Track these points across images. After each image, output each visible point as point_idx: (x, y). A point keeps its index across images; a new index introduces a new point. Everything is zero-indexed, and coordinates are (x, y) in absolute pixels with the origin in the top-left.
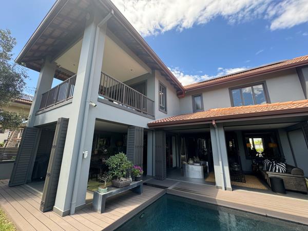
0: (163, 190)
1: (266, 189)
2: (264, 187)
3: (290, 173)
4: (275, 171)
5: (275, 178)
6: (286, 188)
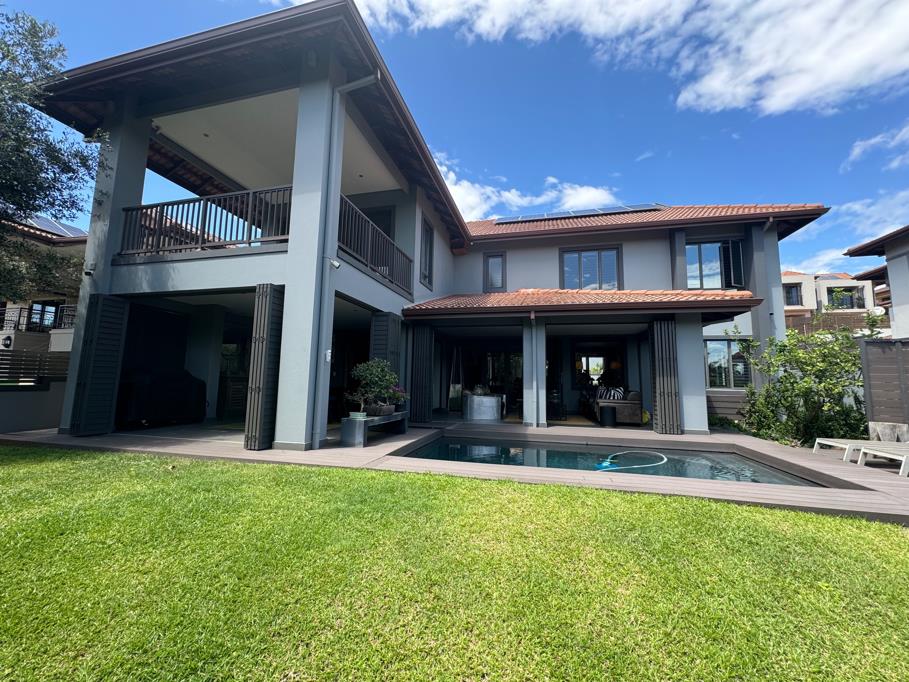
3: (626, 399)
4: (609, 398)
5: (609, 406)
6: (618, 421)
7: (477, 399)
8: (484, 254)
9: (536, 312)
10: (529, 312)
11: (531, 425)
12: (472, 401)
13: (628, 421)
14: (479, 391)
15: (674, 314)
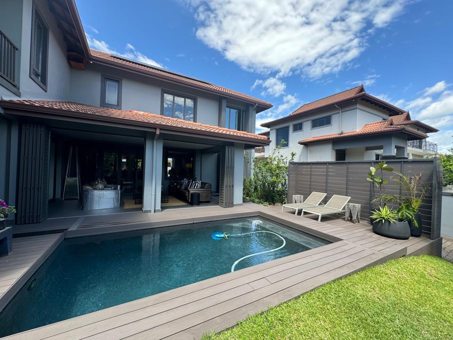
0: (60, 234)
1: (186, 204)
2: (184, 204)
3: (204, 188)
4: (194, 188)
5: (195, 193)
6: (201, 201)
7: (96, 192)
8: (102, 75)
9: (160, 129)
10: (156, 129)
11: (150, 211)
12: (93, 195)
13: (204, 201)
14: (101, 186)
15: (233, 142)
